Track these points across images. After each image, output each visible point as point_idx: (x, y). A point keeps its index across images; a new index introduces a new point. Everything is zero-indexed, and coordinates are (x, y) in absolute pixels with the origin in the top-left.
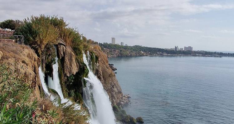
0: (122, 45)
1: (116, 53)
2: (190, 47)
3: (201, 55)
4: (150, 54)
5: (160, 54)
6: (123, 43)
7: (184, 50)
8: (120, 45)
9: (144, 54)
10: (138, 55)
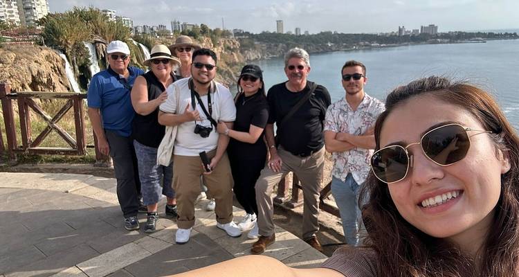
0: (297, 33)
1: (279, 49)
2: (432, 26)
3: (446, 40)
4: (346, 47)
5: (366, 46)
6: (300, 30)
7: (420, 32)
8: (294, 33)
9: (334, 49)
10: (321, 50)
